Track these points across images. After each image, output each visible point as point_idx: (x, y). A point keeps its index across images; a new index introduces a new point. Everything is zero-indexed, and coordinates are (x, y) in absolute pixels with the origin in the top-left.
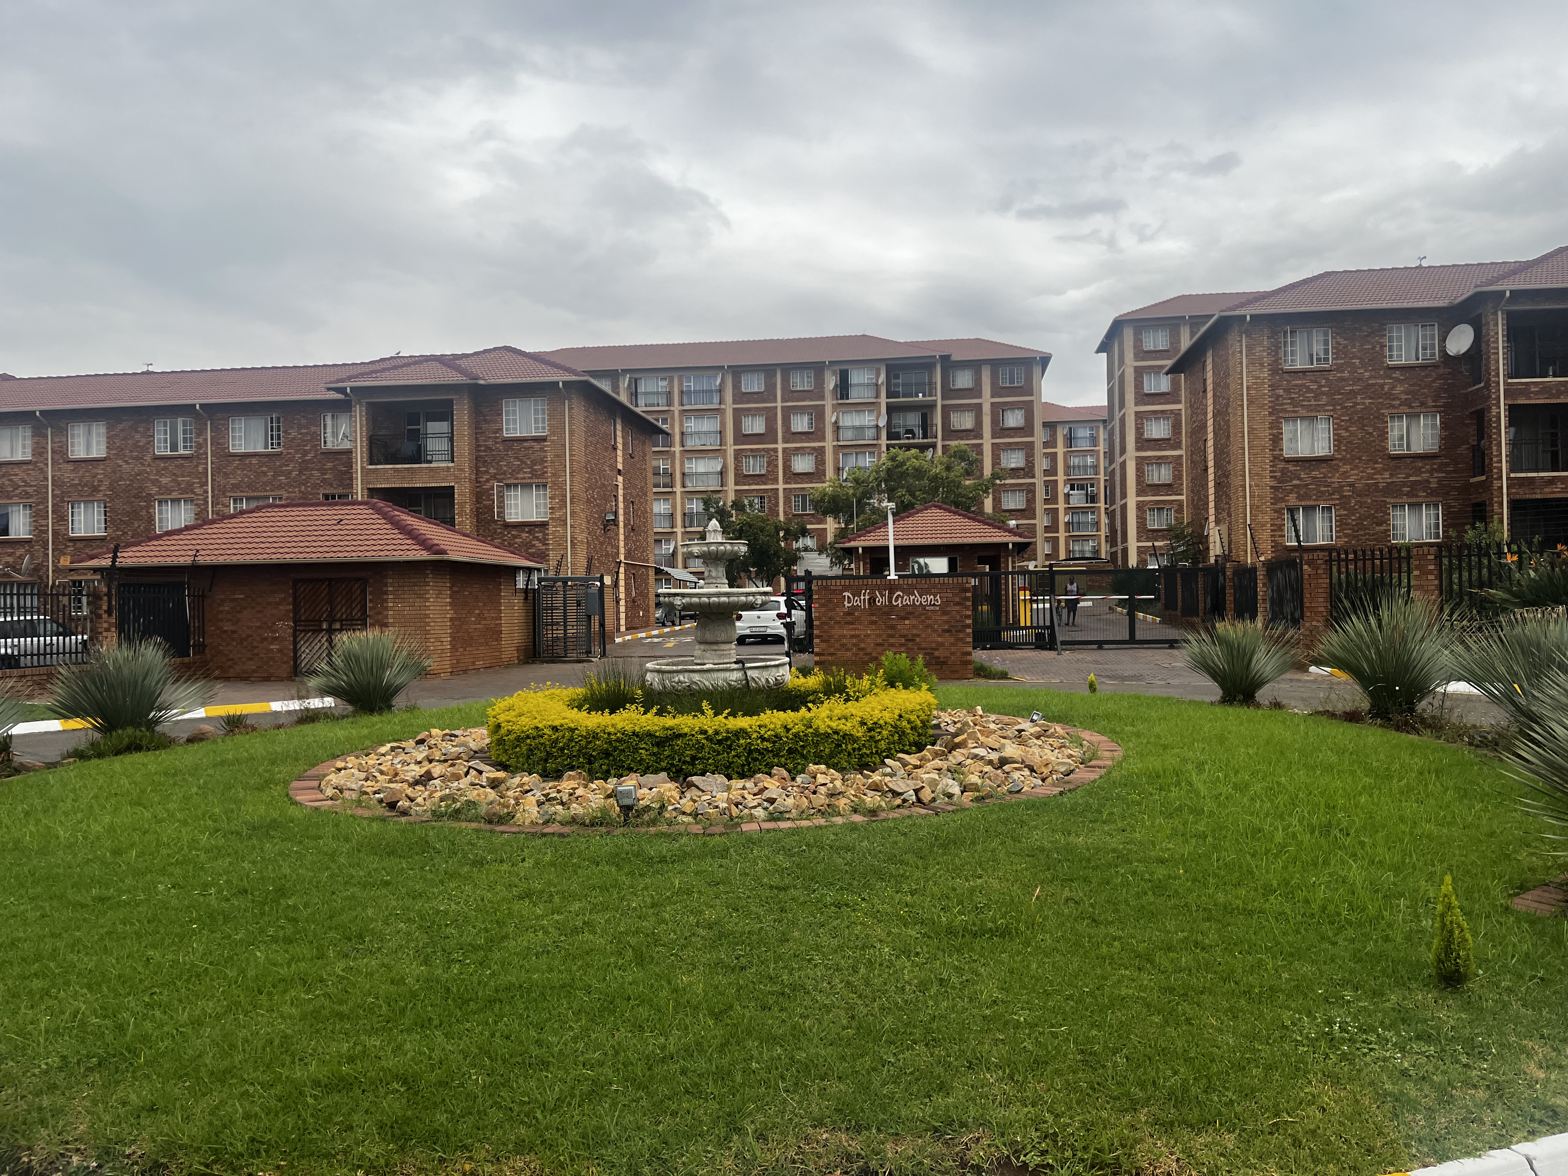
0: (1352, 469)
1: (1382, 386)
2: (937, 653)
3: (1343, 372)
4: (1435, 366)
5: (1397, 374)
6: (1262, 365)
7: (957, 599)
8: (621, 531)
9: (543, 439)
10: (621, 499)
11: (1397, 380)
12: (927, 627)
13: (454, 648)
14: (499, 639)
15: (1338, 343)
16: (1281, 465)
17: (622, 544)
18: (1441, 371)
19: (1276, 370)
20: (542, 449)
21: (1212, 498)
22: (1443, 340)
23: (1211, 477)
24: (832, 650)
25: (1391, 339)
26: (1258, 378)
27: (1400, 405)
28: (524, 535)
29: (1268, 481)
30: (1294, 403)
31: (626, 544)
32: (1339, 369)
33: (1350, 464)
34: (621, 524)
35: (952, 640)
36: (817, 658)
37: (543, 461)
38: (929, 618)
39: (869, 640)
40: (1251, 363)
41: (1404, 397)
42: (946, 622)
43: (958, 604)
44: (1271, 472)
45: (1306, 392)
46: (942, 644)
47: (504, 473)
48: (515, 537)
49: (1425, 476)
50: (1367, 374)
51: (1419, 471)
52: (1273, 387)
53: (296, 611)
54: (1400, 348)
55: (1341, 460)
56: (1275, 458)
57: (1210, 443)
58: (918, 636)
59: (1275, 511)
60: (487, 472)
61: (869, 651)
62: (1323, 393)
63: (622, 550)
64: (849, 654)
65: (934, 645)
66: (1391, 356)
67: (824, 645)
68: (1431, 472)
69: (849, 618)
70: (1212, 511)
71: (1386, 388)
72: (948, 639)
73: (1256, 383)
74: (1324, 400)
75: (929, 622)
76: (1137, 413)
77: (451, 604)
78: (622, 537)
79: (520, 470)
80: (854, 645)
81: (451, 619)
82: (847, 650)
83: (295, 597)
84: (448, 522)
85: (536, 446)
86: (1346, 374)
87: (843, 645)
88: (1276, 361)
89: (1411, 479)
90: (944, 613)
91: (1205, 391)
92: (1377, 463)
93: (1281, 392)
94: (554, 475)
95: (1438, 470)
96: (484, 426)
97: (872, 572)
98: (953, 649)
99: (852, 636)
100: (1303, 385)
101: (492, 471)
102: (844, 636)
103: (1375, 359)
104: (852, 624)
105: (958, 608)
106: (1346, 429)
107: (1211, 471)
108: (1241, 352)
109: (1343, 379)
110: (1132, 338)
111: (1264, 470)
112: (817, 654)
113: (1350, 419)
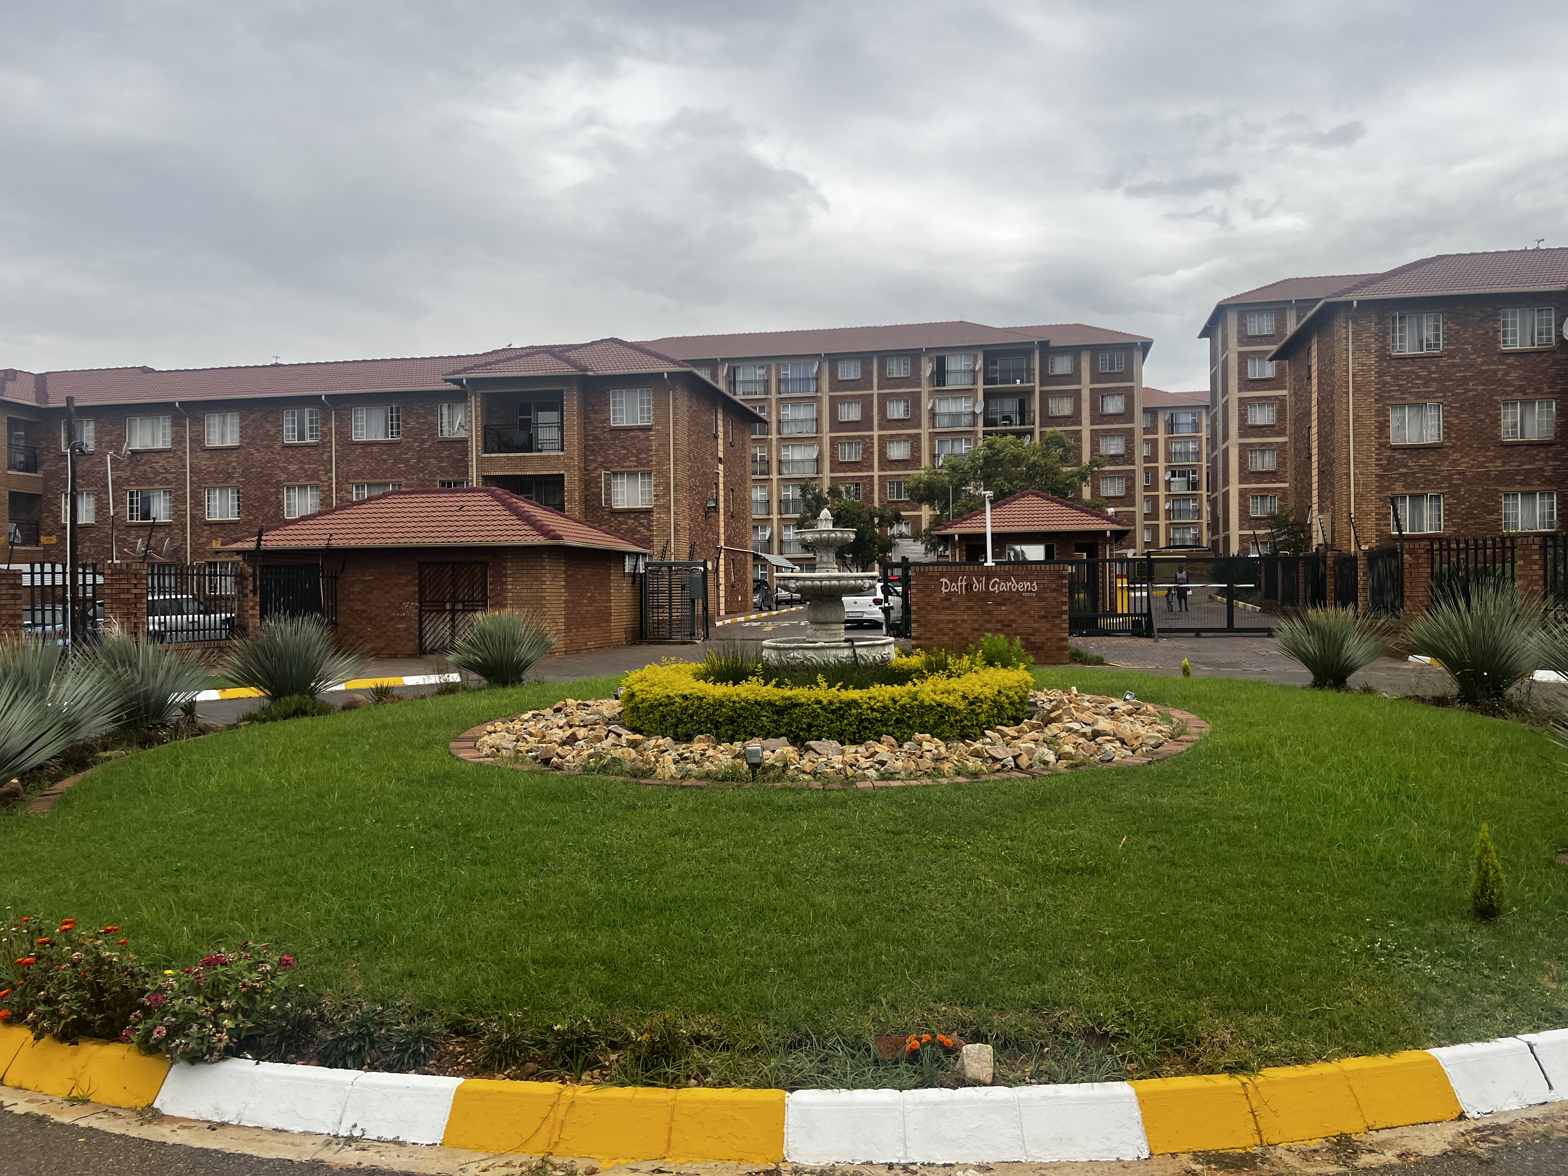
0: (1462, 457)
1: (1495, 372)
2: (1033, 639)
3: (1454, 358)
4: (1552, 352)
5: (1511, 360)
6: (1369, 351)
7: (1054, 586)
8: (722, 518)
9: (648, 429)
10: (721, 486)
11: (1511, 366)
12: (1024, 613)
13: (568, 629)
14: (609, 621)
15: (1449, 329)
16: (1388, 453)
17: (722, 530)
18: (1558, 356)
19: (1383, 356)
20: (647, 439)
21: (1315, 486)
22: (1560, 325)
23: (1315, 465)
24: (929, 635)
25: (1505, 325)
26: (1365, 365)
27: (1514, 392)
28: (630, 521)
29: (1373, 469)
30: (1402, 389)
31: (726, 531)
32: (1451, 354)
33: (1461, 451)
34: (722, 511)
35: (1048, 626)
36: (914, 642)
37: (648, 450)
38: (1025, 604)
39: (965, 625)
40: (1357, 349)
41: (1518, 383)
42: (1043, 608)
43: (1055, 590)
44: (1377, 460)
45: (1416, 379)
46: (1038, 630)
47: (611, 462)
48: (621, 523)
49: (1540, 464)
50: (1480, 360)
51: (1533, 459)
52: (1380, 374)
53: (421, 591)
54: (1514, 333)
55: (1451, 447)
56: (1381, 445)
57: (1314, 430)
58: (1015, 621)
59: (1381, 500)
60: (595, 460)
61: (965, 635)
62: (1434, 380)
63: (722, 537)
64: (945, 638)
65: (1030, 631)
66: (1505, 342)
67: (921, 630)
68: (1546, 460)
69: (946, 604)
70: (1315, 499)
71: (1500, 374)
72: (1044, 625)
73: (1362, 370)
74: (1434, 387)
75: (1025, 608)
76: (1240, 399)
77: (565, 587)
78: (722, 524)
79: (625, 458)
80: (951, 630)
81: (565, 601)
82: (945, 634)
83: (421, 580)
84: (560, 508)
85: (642, 435)
86: (1457, 360)
87: (940, 630)
88: (1384, 347)
89: (1525, 467)
90: (1041, 599)
91: (1309, 378)
92: (1488, 450)
93: (1388, 379)
94: (658, 463)
95: (1554, 458)
96: (593, 416)
97: (967, 559)
98: (1049, 635)
99: (949, 621)
100: (1411, 372)
101: (600, 459)
102: (941, 621)
103: (1489, 344)
104: (949, 609)
105: (1054, 594)
106: (1457, 416)
107: (1315, 458)
108: (1347, 338)
109: (1454, 365)
110: (1236, 323)
111: (1371, 457)
112: (915, 638)
113: (1461, 406)
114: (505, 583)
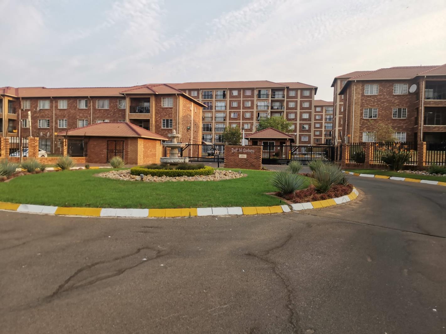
0: (382, 122)
1: (392, 100)
2: (253, 164)
3: (381, 96)
4: (407, 95)
5: (396, 97)
6: (359, 94)
7: (258, 151)
8: (192, 132)
9: (171, 108)
10: (192, 123)
11: (396, 99)
12: (251, 157)
13: (144, 158)
14: (155, 157)
15: (380, 89)
16: (363, 121)
17: (192, 135)
18: (408, 97)
19: (363, 95)
20: (171, 111)
21: (346, 129)
22: (409, 88)
23: (346, 123)
24: (228, 162)
25: (395, 88)
26: (358, 97)
27: (396, 106)
28: (166, 132)
29: (359, 125)
30: (367, 104)
31: (193, 135)
32: (380, 95)
33: (382, 121)
34: (192, 130)
35: (256, 161)
36: (225, 164)
37: (172, 113)
38: (251, 155)
39: (237, 160)
40: (356, 93)
41: (397, 103)
42: (255, 156)
43: (258, 152)
44: (360, 122)
45: (371, 101)
46: (254, 162)
47: (162, 116)
48: (164, 132)
49: (402, 125)
50: (388, 97)
51: (400, 124)
52: (362, 100)
53: (108, 147)
54: (397, 90)
55: (379, 120)
56: (361, 119)
57: (347, 114)
58: (249, 159)
59: (360, 133)
60: (158, 116)
61: (237, 162)
62: (375, 102)
63: (192, 137)
64: (232, 163)
65: (252, 162)
66: (395, 92)
67: (227, 161)
68: (404, 124)
69: (233, 154)
70: (346, 132)
71: (393, 101)
72: (255, 160)
73: (357, 99)
74: (376, 104)
75: (251, 156)
77: (143, 147)
78: (192, 133)
79: (166, 115)
80: (234, 161)
81: (143, 151)
83: (108, 144)
84: (147, 128)
85: (170, 110)
86: (382, 97)
87: (231, 161)
88: (363, 93)
89: (398, 125)
90: (255, 154)
91: (347, 100)
92: (389, 121)
93: (364, 101)
94: (174, 117)
95: (405, 124)
96: (158, 104)
98: (257, 163)
99: (233, 159)
100: (370, 99)
101: (159, 116)
102: (231, 159)
103: (390, 93)
104: (233, 156)
105: (258, 153)
106: (381, 112)
107: (346, 121)
108: (354, 90)
109: (381, 98)
111: (358, 122)
112: (225, 163)
113: (382, 109)
114: (128, 146)
